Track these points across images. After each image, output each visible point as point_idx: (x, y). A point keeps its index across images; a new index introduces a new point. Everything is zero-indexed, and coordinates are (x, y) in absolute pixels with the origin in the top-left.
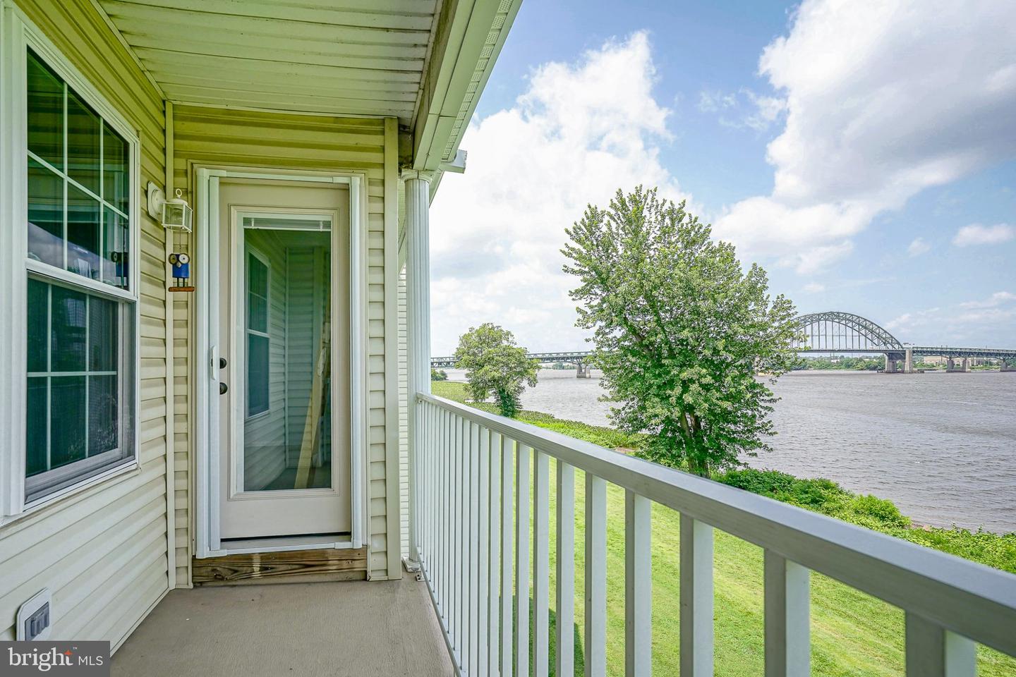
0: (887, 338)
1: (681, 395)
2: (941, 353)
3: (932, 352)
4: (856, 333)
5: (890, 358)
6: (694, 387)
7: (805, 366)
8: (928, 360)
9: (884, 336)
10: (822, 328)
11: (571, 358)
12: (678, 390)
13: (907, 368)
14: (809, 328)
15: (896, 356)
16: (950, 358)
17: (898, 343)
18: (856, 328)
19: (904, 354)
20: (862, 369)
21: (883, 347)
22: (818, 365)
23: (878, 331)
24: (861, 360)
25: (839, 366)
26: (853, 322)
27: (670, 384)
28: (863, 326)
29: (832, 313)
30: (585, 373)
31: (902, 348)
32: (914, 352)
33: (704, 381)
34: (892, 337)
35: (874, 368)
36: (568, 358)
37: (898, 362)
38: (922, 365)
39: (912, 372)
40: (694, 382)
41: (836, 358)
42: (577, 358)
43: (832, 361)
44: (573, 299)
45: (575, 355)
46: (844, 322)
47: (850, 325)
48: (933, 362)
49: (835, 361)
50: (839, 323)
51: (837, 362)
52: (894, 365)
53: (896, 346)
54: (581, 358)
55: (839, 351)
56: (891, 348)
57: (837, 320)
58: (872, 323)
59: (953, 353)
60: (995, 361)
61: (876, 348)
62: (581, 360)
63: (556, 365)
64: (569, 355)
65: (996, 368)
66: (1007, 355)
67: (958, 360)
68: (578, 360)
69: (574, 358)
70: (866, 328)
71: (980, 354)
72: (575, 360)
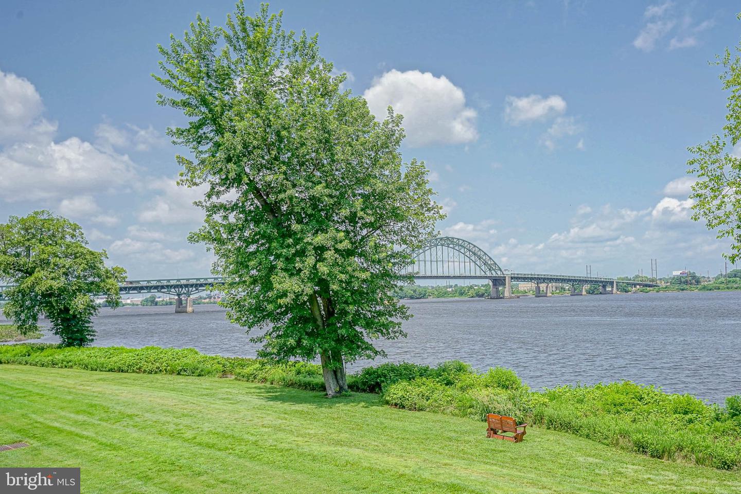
0: (492, 266)
1: (315, 265)
2: (531, 279)
3: (524, 279)
4: (467, 260)
5: (495, 285)
6: (329, 254)
7: (425, 295)
8: (523, 286)
9: (489, 263)
10: (440, 253)
11: (167, 286)
12: (311, 260)
13: (507, 294)
14: (428, 253)
15: (498, 281)
16: (538, 284)
17: (500, 270)
18: (467, 254)
19: (505, 280)
20: (472, 297)
21: (488, 274)
22: (436, 293)
23: (484, 258)
24: (471, 287)
25: (453, 293)
26: (465, 248)
28: (473, 253)
29: (448, 238)
30: (186, 307)
31: (503, 274)
32: (512, 278)
34: (495, 264)
35: (482, 296)
36: (163, 287)
37: (500, 288)
38: (518, 292)
39: (511, 298)
40: (328, 249)
41: (451, 287)
42: (175, 286)
43: (448, 289)
44: (174, 142)
45: (172, 283)
46: (457, 248)
47: (462, 251)
48: (525, 288)
49: (450, 290)
50: (453, 248)
51: (452, 290)
52: (498, 291)
53: (499, 272)
54: (181, 286)
55: (455, 277)
56: (494, 274)
57: (451, 246)
58: (480, 250)
59: (539, 279)
60: (567, 286)
61: (483, 274)
62: (180, 289)
63: (147, 300)
64: (165, 283)
65: (568, 293)
66: (575, 280)
67: (543, 286)
68: (177, 289)
69: (171, 286)
70: (475, 254)
71: (557, 280)
72: (173, 290)
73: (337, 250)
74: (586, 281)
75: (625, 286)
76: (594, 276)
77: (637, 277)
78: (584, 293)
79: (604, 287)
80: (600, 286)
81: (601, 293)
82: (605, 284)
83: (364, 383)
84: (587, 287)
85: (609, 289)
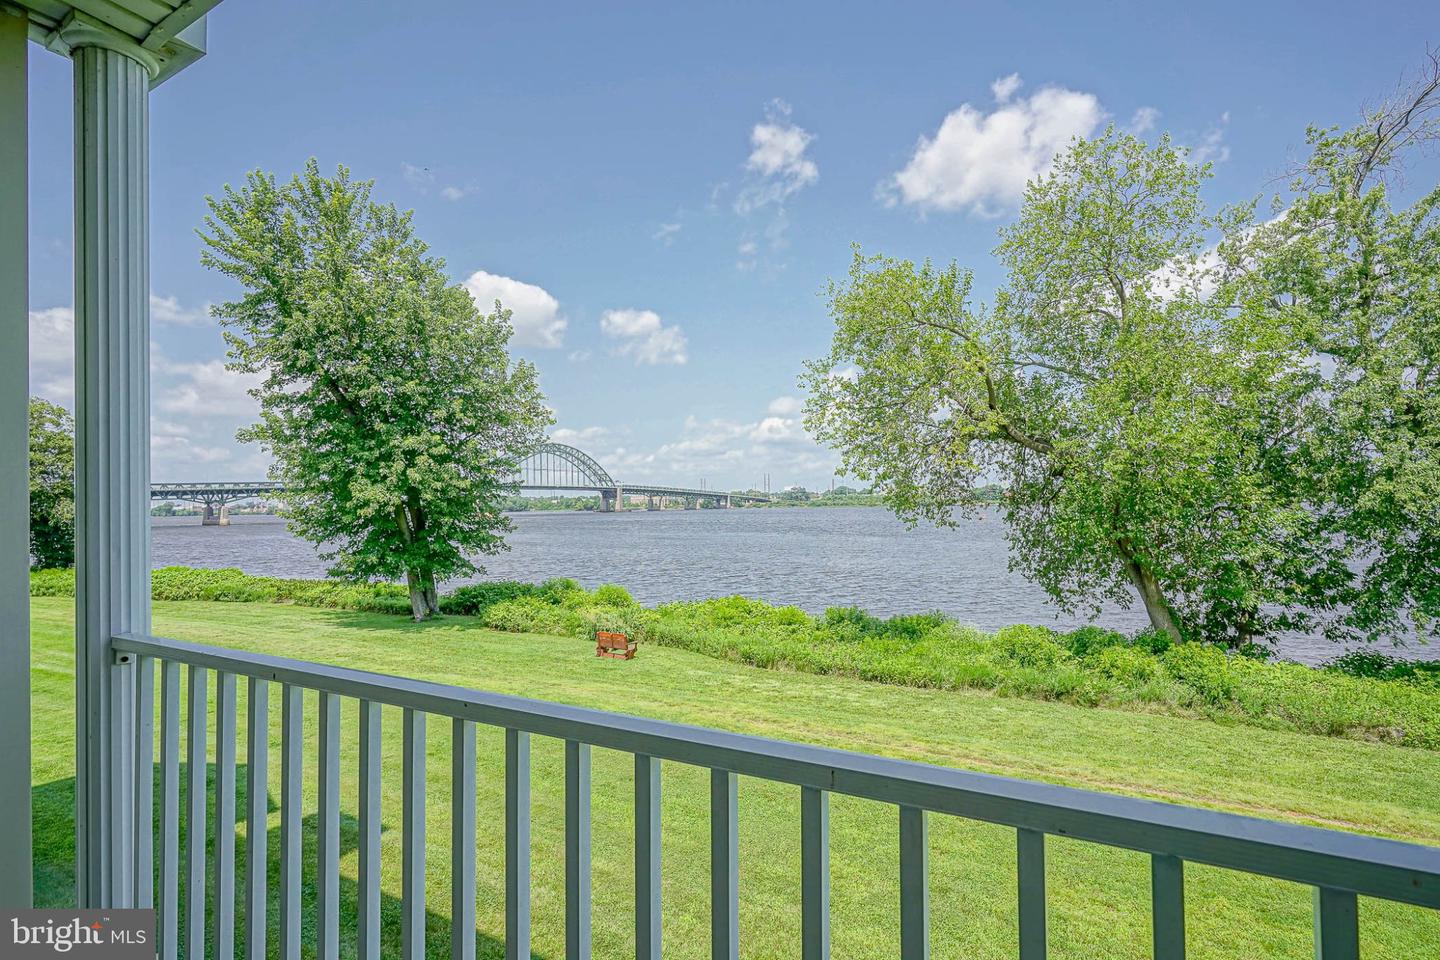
0: (603, 477)
1: (404, 473)
2: (644, 491)
3: (637, 491)
4: (575, 469)
5: (604, 497)
6: (420, 460)
7: (526, 507)
8: (635, 499)
9: (600, 473)
10: (544, 460)
11: (192, 492)
12: (399, 466)
13: (617, 507)
14: (531, 460)
15: (609, 494)
16: (651, 497)
17: (611, 481)
18: (575, 462)
19: (616, 492)
20: (580, 510)
21: (598, 485)
22: (539, 505)
23: (594, 468)
24: (579, 499)
25: (559, 506)
26: (572, 456)
27: (387, 457)
28: (581, 461)
29: (554, 445)
30: (219, 517)
31: (614, 486)
32: (624, 490)
34: (606, 475)
35: (591, 508)
36: (185, 493)
37: (610, 501)
38: (630, 505)
39: (622, 511)
40: (421, 454)
41: (556, 498)
42: (203, 493)
43: (553, 501)
45: (199, 487)
46: (564, 456)
47: (570, 458)
48: (637, 501)
49: (555, 502)
50: (560, 456)
51: (557, 502)
52: (608, 503)
53: (609, 484)
54: (212, 492)
55: (561, 488)
56: (605, 486)
57: (558, 453)
58: (589, 458)
59: (653, 491)
60: (680, 499)
61: (592, 485)
62: (211, 496)
63: (162, 509)
64: (187, 488)
65: (681, 507)
66: (689, 494)
67: (656, 499)
68: (206, 496)
69: (197, 492)
70: (584, 463)
71: (671, 493)
72: (200, 497)
73: (431, 456)
74: (701, 495)
75: (739, 501)
76: (708, 489)
77: (750, 491)
78: (698, 507)
79: (718, 501)
80: (714, 500)
81: (715, 508)
82: (720, 498)
83: (458, 605)
84: (701, 501)
85: (722, 503)
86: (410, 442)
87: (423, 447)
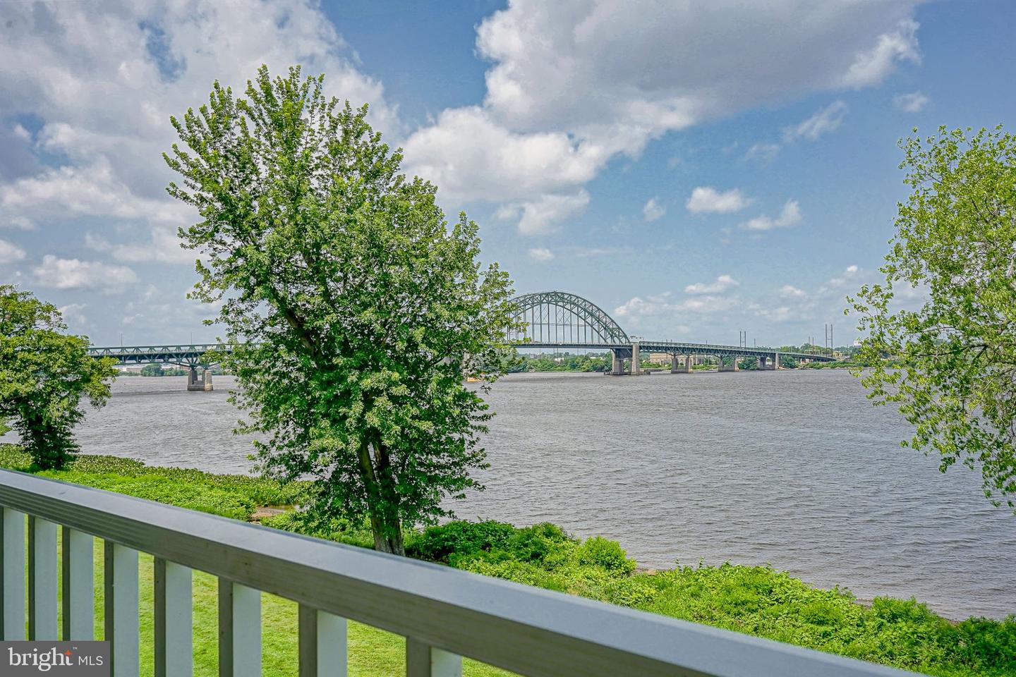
0: (613, 331)
1: (363, 415)
2: (667, 349)
3: (658, 349)
4: (582, 322)
5: (618, 356)
6: (381, 401)
7: (525, 367)
8: (656, 358)
9: (611, 327)
10: (545, 313)
11: (177, 355)
12: (358, 407)
13: (634, 370)
14: (529, 313)
15: (622, 352)
16: (675, 355)
17: (625, 336)
18: (582, 314)
19: (631, 350)
20: (588, 371)
21: (609, 341)
22: (539, 365)
23: (604, 320)
24: (587, 358)
25: (563, 366)
26: (578, 306)
27: (346, 398)
28: (589, 313)
29: (556, 293)
30: (203, 382)
31: (629, 341)
32: (641, 348)
33: (396, 391)
34: (619, 328)
35: (601, 369)
36: (171, 356)
37: (625, 361)
38: (649, 365)
39: (639, 374)
40: (381, 394)
41: (560, 355)
42: (188, 355)
43: (556, 359)
45: (184, 350)
46: (568, 306)
47: (575, 310)
48: (659, 360)
49: (559, 359)
50: (563, 307)
51: (561, 360)
52: (621, 364)
53: (623, 340)
54: (196, 355)
55: (564, 346)
56: (617, 342)
57: (561, 304)
58: (599, 309)
59: (677, 349)
60: (712, 357)
61: (602, 342)
62: (195, 359)
63: (149, 369)
64: (173, 350)
65: (714, 368)
66: (725, 352)
67: (682, 359)
68: (190, 359)
69: (182, 355)
70: (592, 315)
71: (701, 351)
72: (184, 360)
73: (390, 396)
74: (739, 352)
75: (790, 360)
76: (750, 345)
77: (807, 346)
78: (737, 368)
79: (763, 360)
80: (756, 359)
81: (758, 369)
82: (764, 355)
84: (739, 360)
85: (769, 363)
86: (367, 383)
87: (383, 386)
